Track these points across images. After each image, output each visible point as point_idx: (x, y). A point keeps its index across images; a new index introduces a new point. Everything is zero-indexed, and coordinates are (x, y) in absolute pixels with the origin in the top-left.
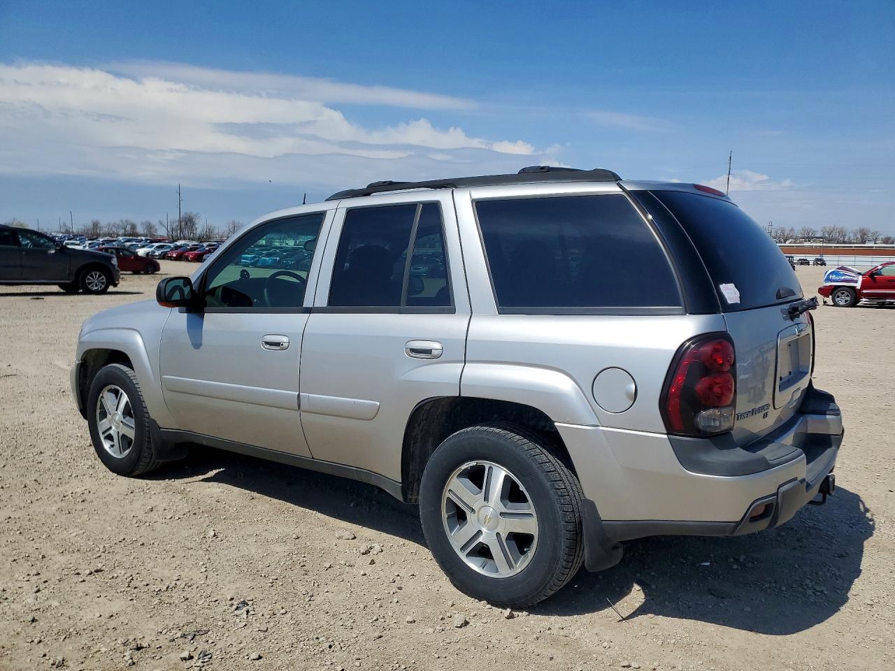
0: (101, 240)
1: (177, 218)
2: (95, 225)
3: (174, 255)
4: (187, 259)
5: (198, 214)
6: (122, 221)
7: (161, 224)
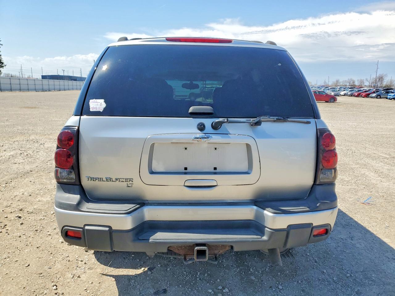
0: (330, 88)
1: (375, 77)
2: (337, 81)
3: (356, 95)
4: (361, 96)
5: (386, 74)
6: (349, 79)
7: (367, 80)
